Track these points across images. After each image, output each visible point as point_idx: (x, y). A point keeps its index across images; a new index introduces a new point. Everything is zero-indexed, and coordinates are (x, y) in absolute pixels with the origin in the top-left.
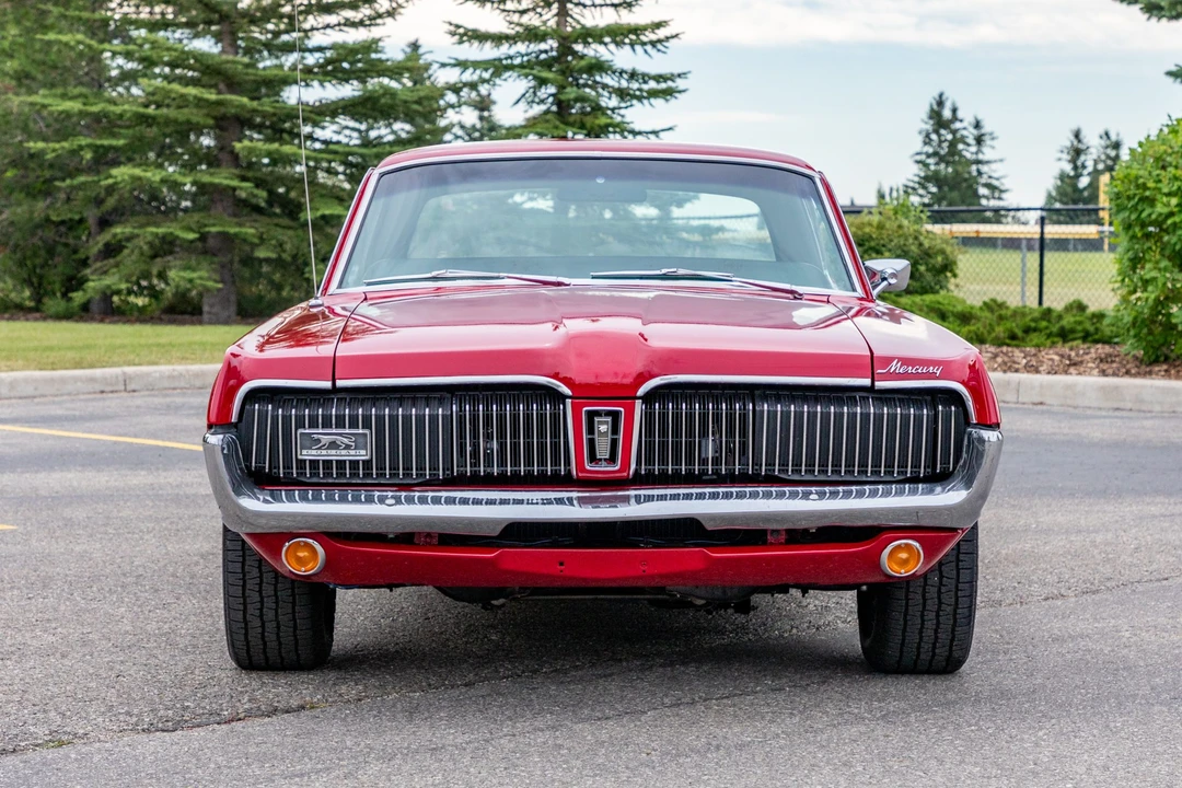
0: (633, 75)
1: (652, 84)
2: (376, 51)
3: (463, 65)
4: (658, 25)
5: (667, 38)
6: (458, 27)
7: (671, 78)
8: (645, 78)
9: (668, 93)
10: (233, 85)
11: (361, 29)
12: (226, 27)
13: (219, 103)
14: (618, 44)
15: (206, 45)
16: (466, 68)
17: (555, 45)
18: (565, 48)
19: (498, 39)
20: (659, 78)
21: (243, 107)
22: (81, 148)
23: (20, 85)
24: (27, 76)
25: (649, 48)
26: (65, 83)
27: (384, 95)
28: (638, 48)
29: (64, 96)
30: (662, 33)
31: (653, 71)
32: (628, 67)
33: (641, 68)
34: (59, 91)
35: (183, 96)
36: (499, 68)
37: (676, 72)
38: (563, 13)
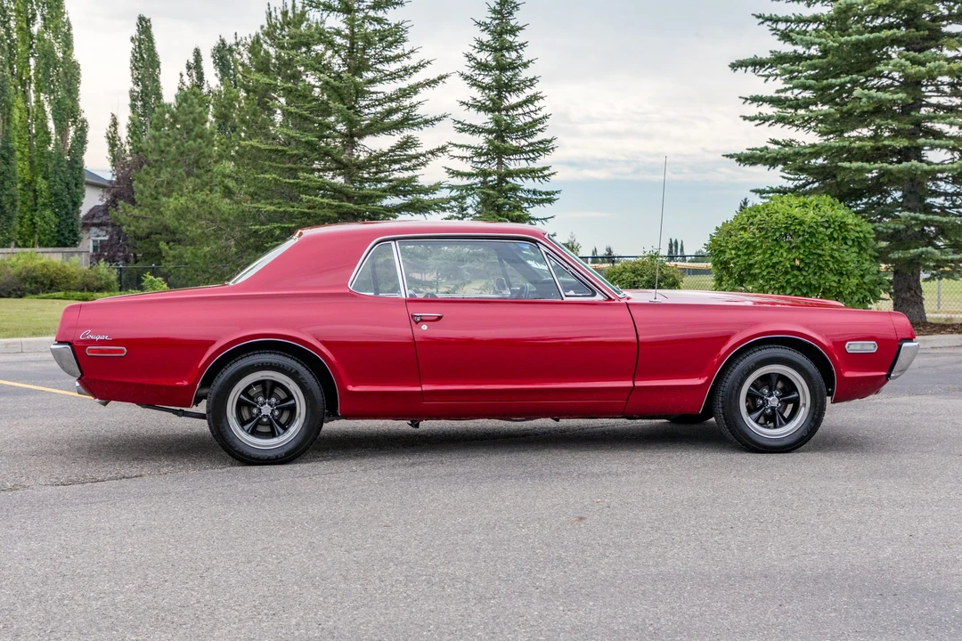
0: (534, 192)
1: (544, 197)
2: (414, 182)
3: (452, 188)
4: (544, 169)
5: (550, 175)
6: (449, 169)
7: (553, 193)
8: (541, 193)
9: (550, 201)
10: (349, 198)
11: (410, 171)
12: (347, 171)
13: (340, 206)
14: (526, 178)
15: (340, 180)
16: (453, 190)
17: (496, 177)
18: (502, 178)
19: (469, 175)
20: (547, 193)
21: (351, 208)
22: (275, 228)
23: (253, 198)
24: (256, 194)
25: (541, 179)
26: (272, 198)
27: (417, 202)
28: (536, 179)
29: (271, 204)
30: (546, 172)
31: (544, 190)
32: (532, 188)
33: (538, 189)
34: (269, 201)
35: (322, 203)
36: (469, 188)
37: (555, 190)
38: (500, 163)
